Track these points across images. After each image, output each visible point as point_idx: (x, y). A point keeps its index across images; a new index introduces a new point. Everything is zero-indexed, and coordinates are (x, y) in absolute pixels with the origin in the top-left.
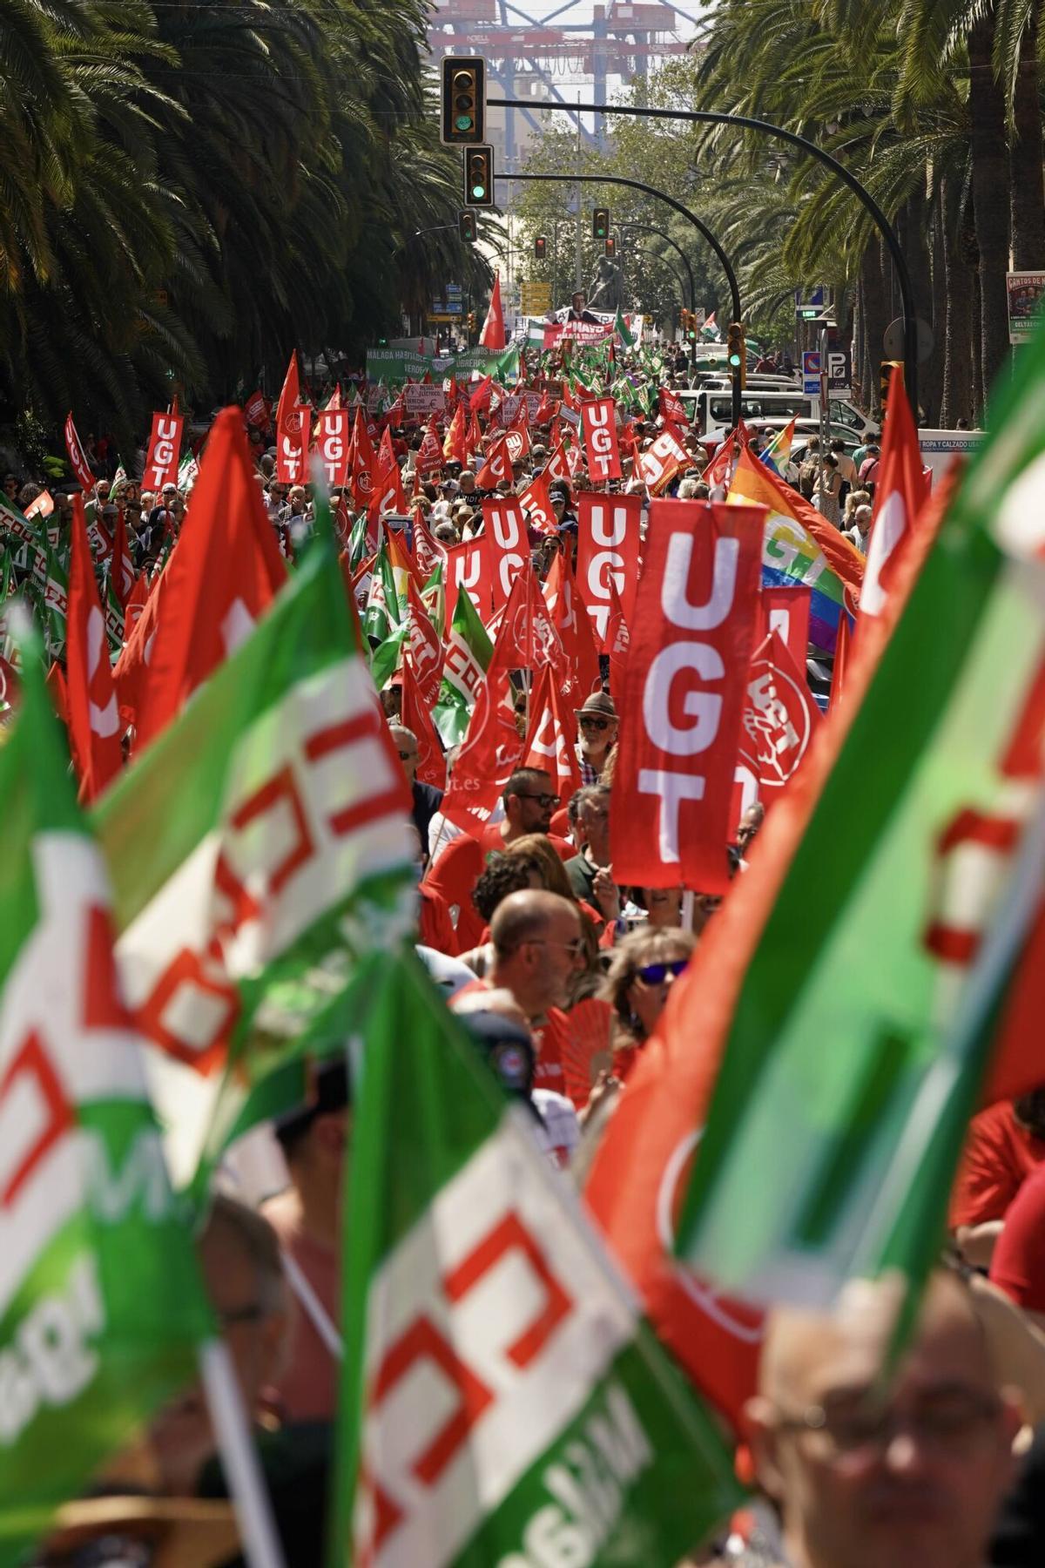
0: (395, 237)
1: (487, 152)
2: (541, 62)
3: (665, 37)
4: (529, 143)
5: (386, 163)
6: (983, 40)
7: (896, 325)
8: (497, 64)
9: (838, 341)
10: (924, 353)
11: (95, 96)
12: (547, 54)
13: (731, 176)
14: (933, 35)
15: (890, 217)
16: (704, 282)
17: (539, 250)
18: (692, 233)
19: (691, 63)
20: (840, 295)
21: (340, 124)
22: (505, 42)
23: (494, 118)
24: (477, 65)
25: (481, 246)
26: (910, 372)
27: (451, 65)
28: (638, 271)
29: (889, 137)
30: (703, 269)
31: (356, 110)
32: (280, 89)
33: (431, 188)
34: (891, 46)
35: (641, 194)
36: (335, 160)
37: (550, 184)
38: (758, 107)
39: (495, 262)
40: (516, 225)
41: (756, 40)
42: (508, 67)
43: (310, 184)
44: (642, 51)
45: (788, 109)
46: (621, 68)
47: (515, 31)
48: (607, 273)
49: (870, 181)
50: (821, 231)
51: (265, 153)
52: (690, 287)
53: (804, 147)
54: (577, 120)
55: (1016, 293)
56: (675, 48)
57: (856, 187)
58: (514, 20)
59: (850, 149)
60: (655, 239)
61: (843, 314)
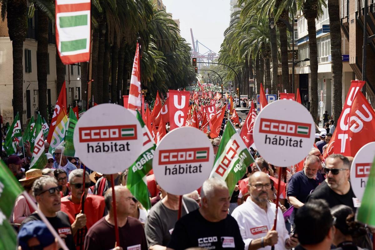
0: (188, 77)
1: (197, 68)
2: (203, 59)
3: (215, 56)
4: (202, 67)
5: (187, 69)
6: (246, 56)
7: (238, 85)
8: (198, 59)
9: (232, 86)
10: (241, 87)
11: (157, 62)
12: (203, 58)
13: (222, 70)
14: (241, 56)
15: (237, 74)
16: (219, 81)
17: (202, 78)
18: (218, 76)
19: (217, 59)
20: (233, 82)
21: (182, 65)
22: (199, 57)
23: (198, 64)
24: (196, 59)
25: (196, 77)
26: (239, 89)
27: (193, 59)
28: (212, 79)
29: (237, 66)
30: (219, 79)
31: (184, 64)
32: (176, 61)
33: (192, 71)
34: (237, 57)
35: (213, 72)
36: (182, 68)
37: (204, 71)
38: (224, 63)
39: (198, 79)
40: (200, 75)
41: (224, 57)
42: (199, 59)
43: (179, 71)
44: (213, 58)
45: (227, 63)
46: (211, 59)
47: (200, 56)
48: (209, 80)
49: (235, 70)
50: (231, 75)
51: (175, 68)
52: (218, 81)
53: (229, 67)
54: (206, 64)
55: (250, 81)
56: (216, 57)
57: (234, 71)
58: (200, 55)
59: (233, 67)
60: (214, 76)
61: (233, 84)
